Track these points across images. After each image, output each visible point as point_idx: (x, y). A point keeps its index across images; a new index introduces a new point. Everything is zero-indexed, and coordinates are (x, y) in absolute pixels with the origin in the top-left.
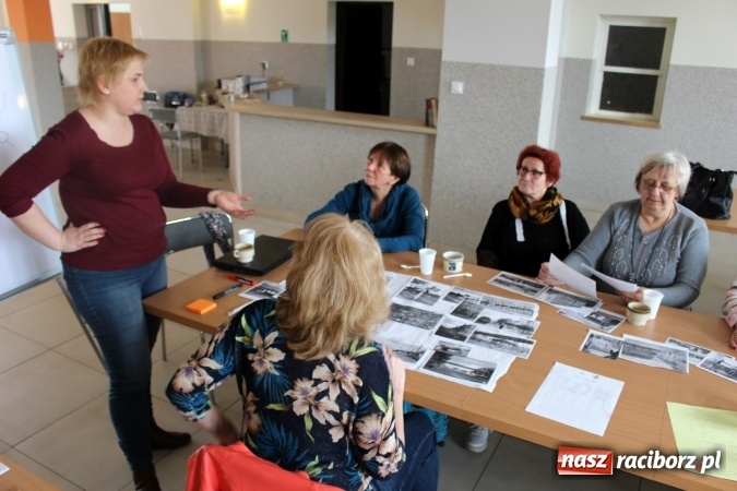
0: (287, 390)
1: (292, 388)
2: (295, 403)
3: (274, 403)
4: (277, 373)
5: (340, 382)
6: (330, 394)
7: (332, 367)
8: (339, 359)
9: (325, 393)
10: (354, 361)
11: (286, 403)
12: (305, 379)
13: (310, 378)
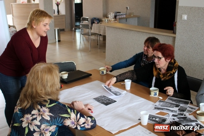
0: (21, 118)
1: (23, 117)
2: (23, 123)
3: (16, 123)
4: (19, 113)
5: (42, 115)
6: (37, 119)
7: (39, 111)
8: (42, 108)
9: (36, 119)
10: (48, 109)
11: (20, 123)
12: (28, 114)
13: (30, 114)
